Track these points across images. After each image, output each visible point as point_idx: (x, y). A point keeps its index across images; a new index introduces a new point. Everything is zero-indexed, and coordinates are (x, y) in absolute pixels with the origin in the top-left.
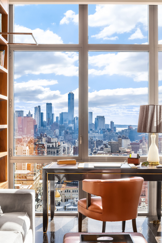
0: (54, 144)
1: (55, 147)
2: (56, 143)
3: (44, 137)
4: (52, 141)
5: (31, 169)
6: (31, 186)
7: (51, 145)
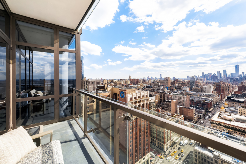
0: (226, 85)
1: (227, 86)
2: (227, 84)
3: (221, 82)
4: (225, 83)
5: (214, 93)
6: (213, 99)
7: (225, 85)
